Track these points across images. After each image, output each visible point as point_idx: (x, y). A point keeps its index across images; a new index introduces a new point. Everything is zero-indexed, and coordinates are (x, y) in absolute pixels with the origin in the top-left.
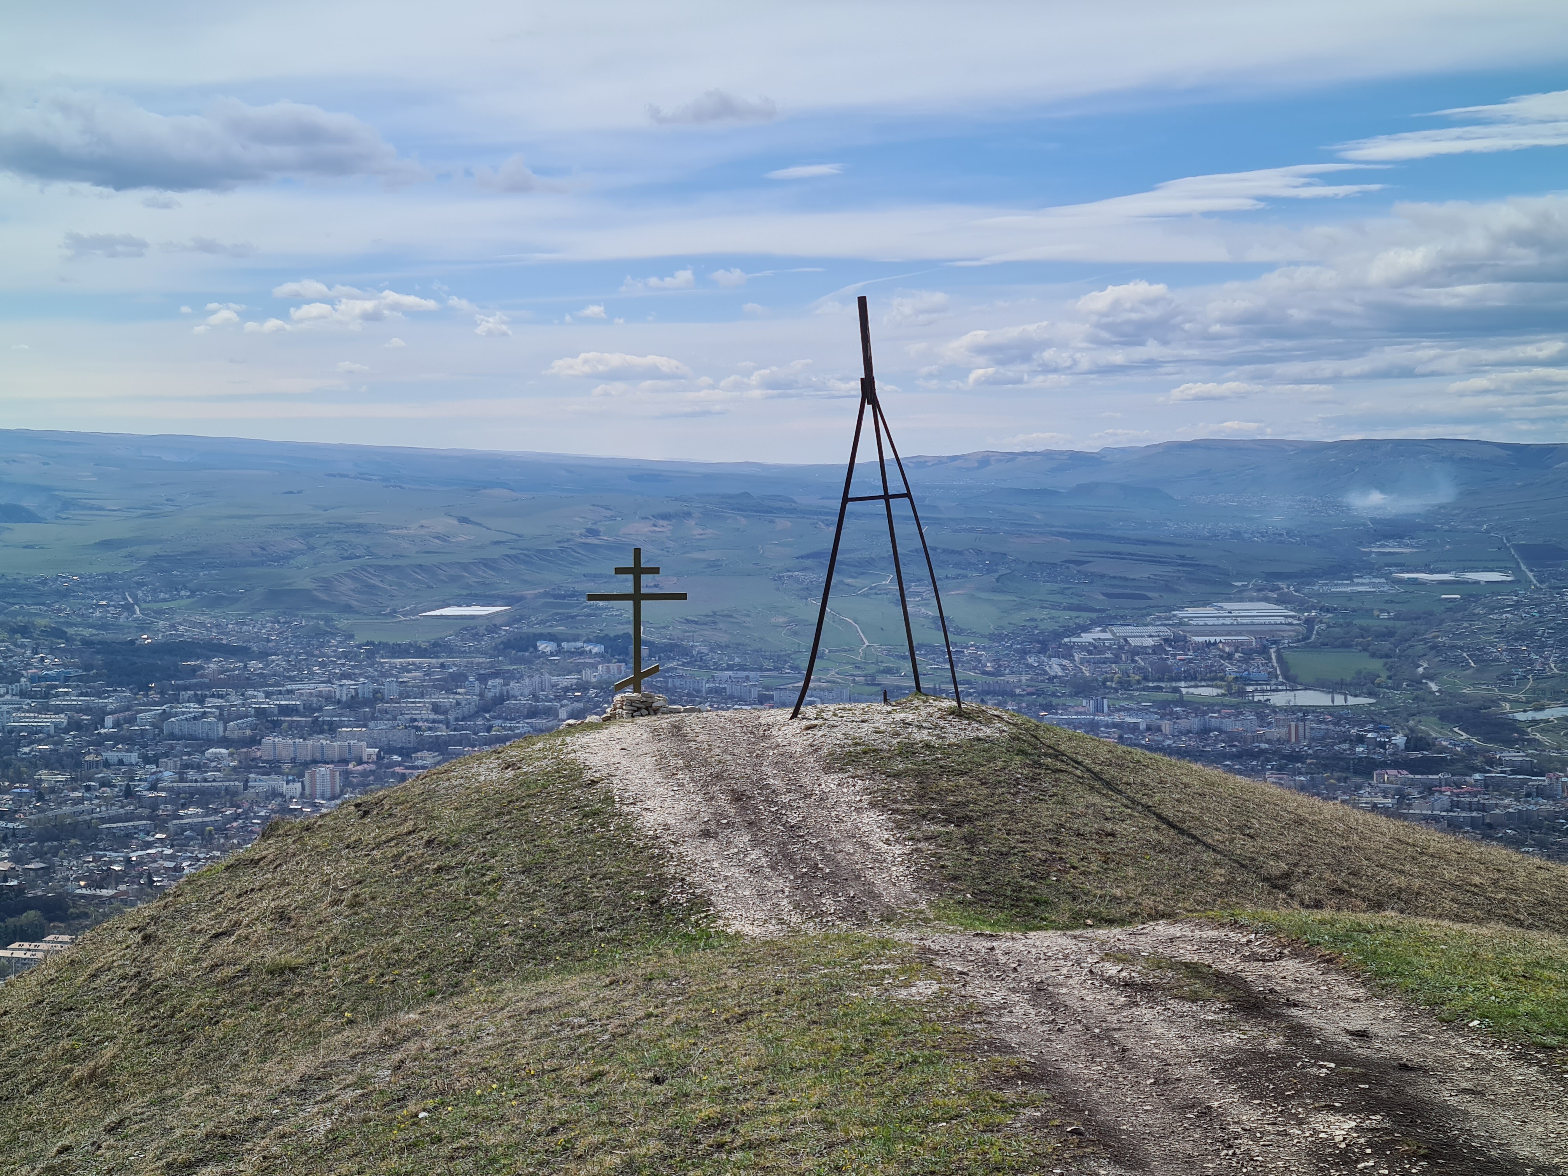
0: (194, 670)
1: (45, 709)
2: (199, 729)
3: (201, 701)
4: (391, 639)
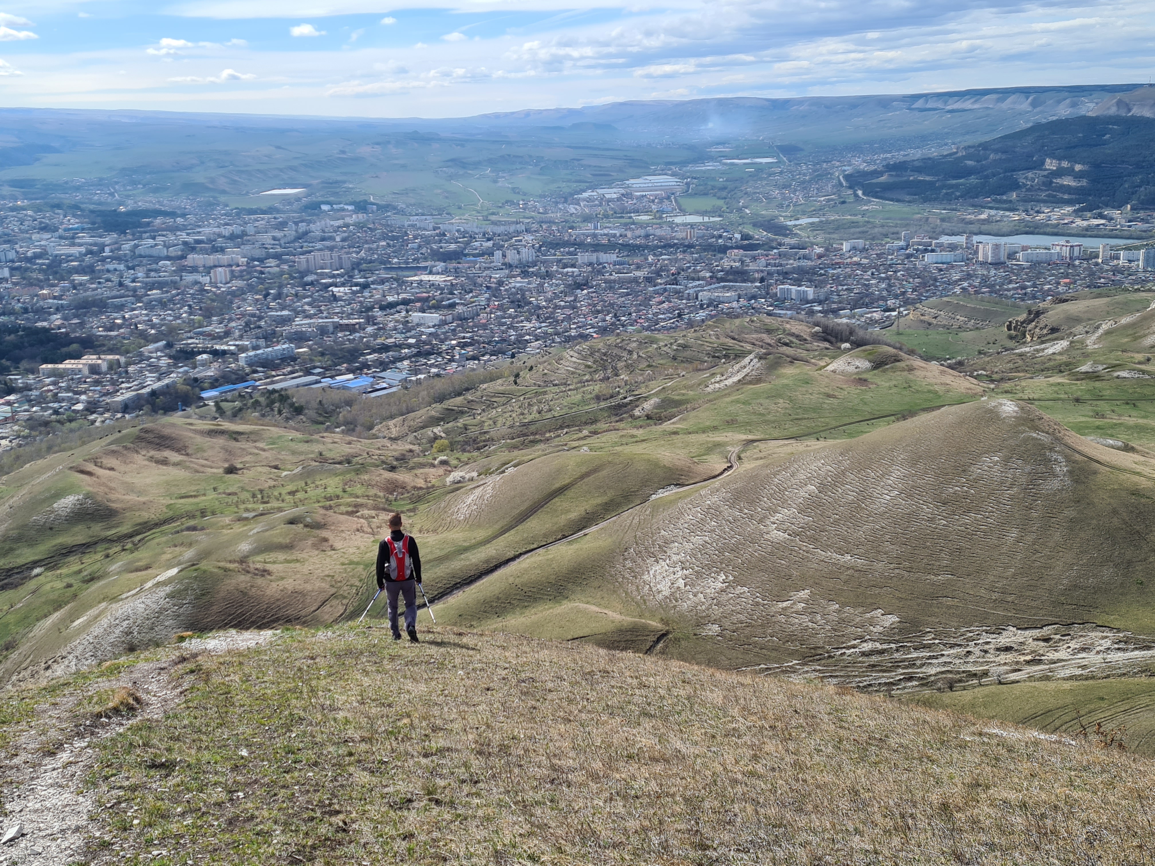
0: (148, 224)
1: (73, 245)
2: (154, 252)
3: (154, 238)
4: (247, 206)
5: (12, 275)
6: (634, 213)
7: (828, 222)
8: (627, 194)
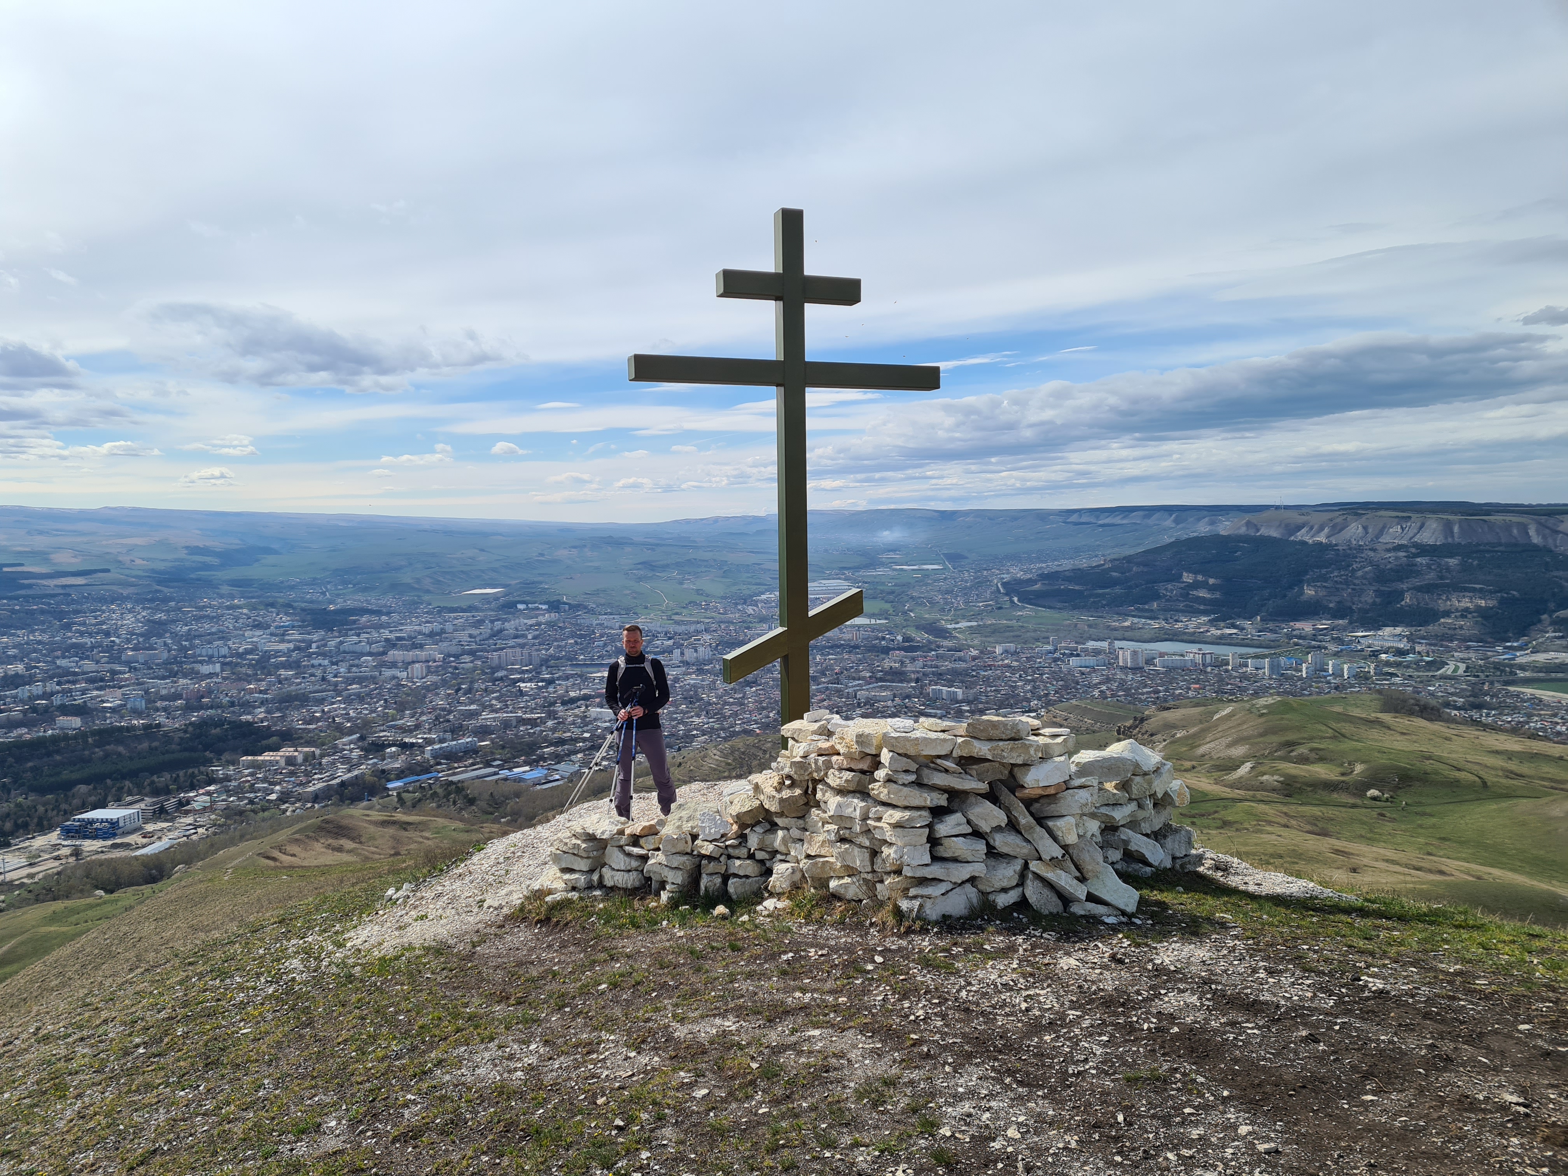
0: (354, 622)
1: (282, 641)
2: (357, 648)
3: (358, 635)
4: (449, 605)
5: (222, 670)
7: (985, 626)
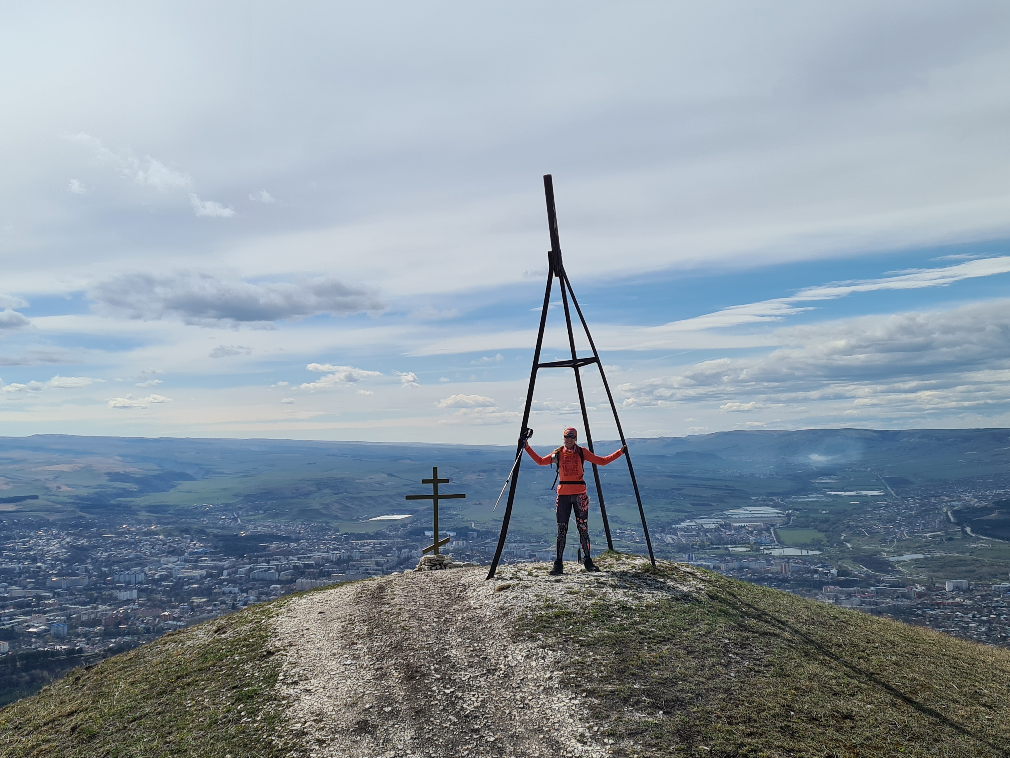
0: (265, 547)
1: (195, 568)
2: (267, 576)
3: (268, 562)
4: (356, 532)
5: (139, 597)
6: (731, 544)
7: (933, 559)
8: (726, 525)
